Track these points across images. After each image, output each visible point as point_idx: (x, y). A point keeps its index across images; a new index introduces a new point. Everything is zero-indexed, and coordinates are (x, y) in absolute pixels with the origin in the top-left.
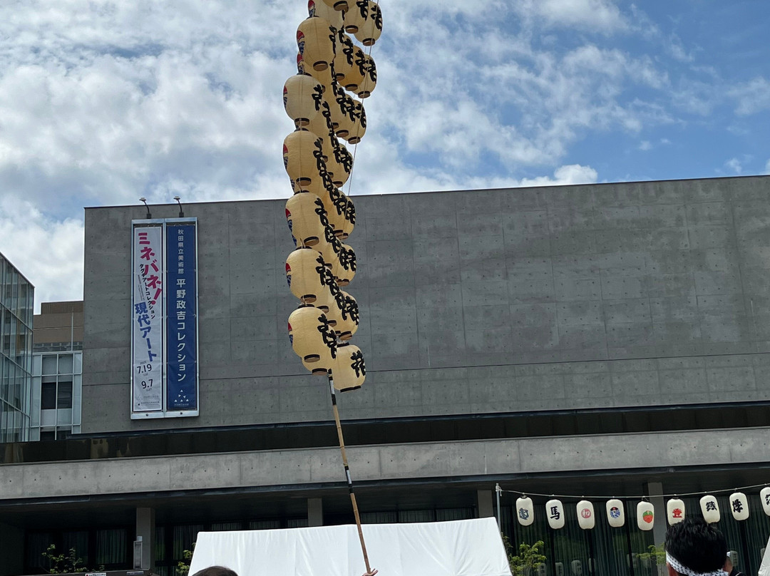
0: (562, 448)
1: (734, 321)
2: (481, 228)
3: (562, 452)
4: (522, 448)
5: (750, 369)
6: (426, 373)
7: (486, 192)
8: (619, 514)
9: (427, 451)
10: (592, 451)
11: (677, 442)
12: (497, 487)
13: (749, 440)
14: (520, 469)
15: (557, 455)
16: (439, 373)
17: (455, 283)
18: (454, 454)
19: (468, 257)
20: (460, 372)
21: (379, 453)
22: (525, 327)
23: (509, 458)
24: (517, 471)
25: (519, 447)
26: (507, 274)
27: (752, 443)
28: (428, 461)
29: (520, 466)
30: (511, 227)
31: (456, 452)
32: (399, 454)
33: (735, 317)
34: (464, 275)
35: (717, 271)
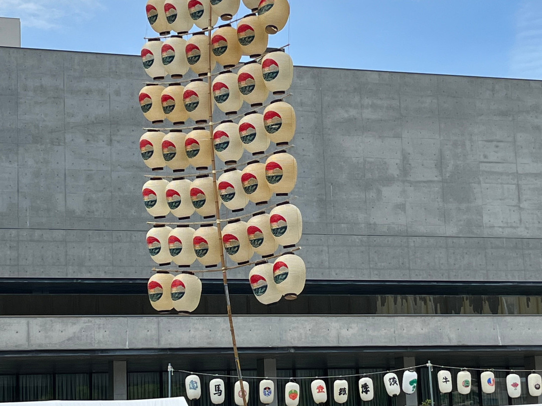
0: (197, 326)
1: (315, 204)
2: (88, 92)
3: (197, 329)
4: (161, 325)
5: (325, 248)
6: (24, 233)
7: (95, 56)
8: (270, 392)
9: (75, 324)
10: (223, 330)
11: (295, 325)
12: (169, 367)
13: (354, 325)
14: (159, 344)
15: (192, 332)
16: (37, 233)
17: (59, 145)
18: (99, 328)
19: (72, 120)
20: (59, 235)
21: (28, 324)
22: (126, 194)
23: (149, 333)
24: (155, 346)
25: (158, 324)
26: (111, 141)
27: (357, 329)
28: (74, 333)
29: (158, 341)
30: (118, 93)
31: (102, 326)
32: (47, 326)
33: (316, 199)
34: (69, 137)
35: (304, 155)
